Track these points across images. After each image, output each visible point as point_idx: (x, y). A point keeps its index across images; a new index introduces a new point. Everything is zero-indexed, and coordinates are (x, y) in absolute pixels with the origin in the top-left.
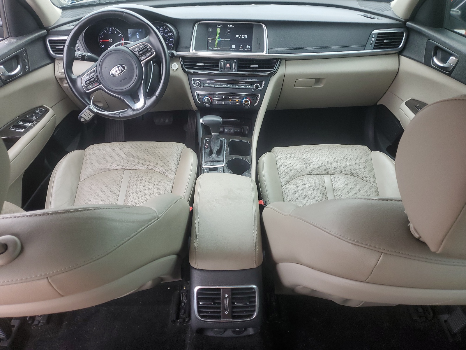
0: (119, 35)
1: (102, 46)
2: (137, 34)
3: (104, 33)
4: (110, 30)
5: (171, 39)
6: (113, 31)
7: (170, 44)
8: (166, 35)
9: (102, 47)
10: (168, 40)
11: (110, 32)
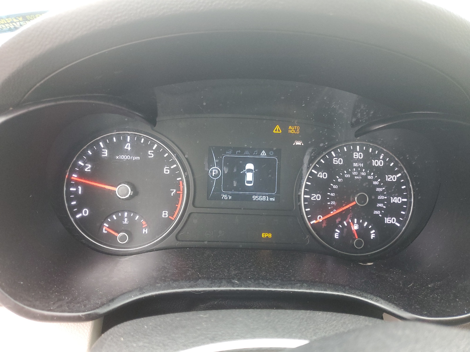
0: (166, 171)
1: (80, 211)
2: (249, 170)
3: (95, 159)
4: (128, 147)
5: (396, 200)
6: (138, 149)
7: (388, 220)
8: (375, 183)
9: (78, 216)
10: (381, 201)
11: (126, 152)
